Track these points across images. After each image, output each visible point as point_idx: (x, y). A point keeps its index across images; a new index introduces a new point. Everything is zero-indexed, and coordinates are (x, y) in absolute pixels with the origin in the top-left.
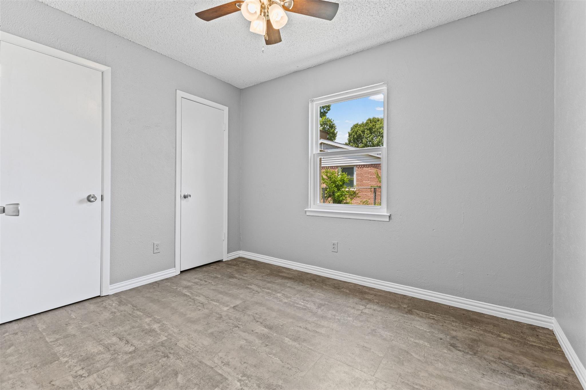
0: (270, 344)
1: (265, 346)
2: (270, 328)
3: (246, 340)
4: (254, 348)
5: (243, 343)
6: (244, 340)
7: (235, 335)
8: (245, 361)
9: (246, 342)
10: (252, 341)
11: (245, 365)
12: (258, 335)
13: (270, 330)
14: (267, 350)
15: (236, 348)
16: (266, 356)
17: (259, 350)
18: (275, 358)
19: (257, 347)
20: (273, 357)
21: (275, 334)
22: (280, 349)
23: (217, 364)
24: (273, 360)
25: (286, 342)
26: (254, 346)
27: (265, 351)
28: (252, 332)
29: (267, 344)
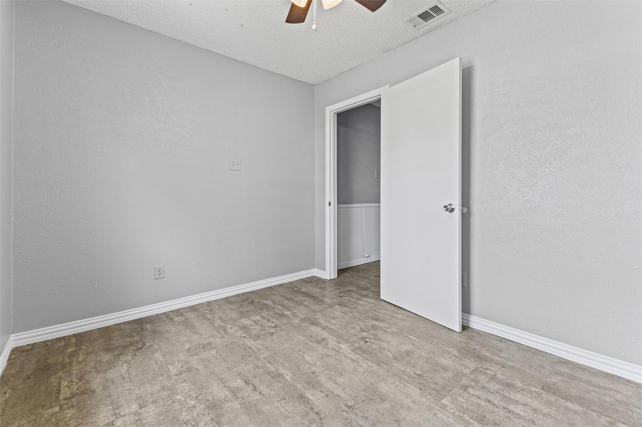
0: (309, 374)
1: (315, 372)
2: (302, 398)
3: (336, 383)
4: (327, 372)
5: (340, 380)
6: (338, 384)
7: (350, 392)
8: (337, 361)
9: (335, 379)
10: (329, 380)
11: (337, 358)
12: (320, 388)
13: (303, 394)
14: (314, 369)
15: (347, 375)
16: (317, 363)
17: (323, 369)
18: (309, 359)
19: (324, 372)
20: (310, 361)
21: (299, 386)
22: (300, 367)
23: (363, 362)
24: (311, 359)
25: (290, 375)
26: (327, 374)
27: (316, 367)
28: (327, 393)
29: (312, 374)
